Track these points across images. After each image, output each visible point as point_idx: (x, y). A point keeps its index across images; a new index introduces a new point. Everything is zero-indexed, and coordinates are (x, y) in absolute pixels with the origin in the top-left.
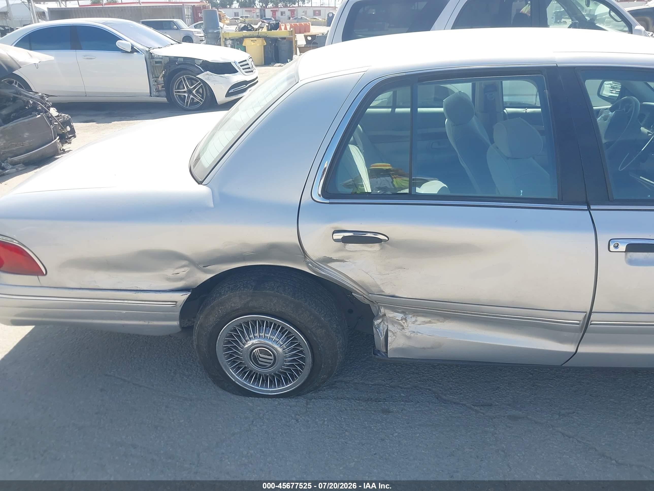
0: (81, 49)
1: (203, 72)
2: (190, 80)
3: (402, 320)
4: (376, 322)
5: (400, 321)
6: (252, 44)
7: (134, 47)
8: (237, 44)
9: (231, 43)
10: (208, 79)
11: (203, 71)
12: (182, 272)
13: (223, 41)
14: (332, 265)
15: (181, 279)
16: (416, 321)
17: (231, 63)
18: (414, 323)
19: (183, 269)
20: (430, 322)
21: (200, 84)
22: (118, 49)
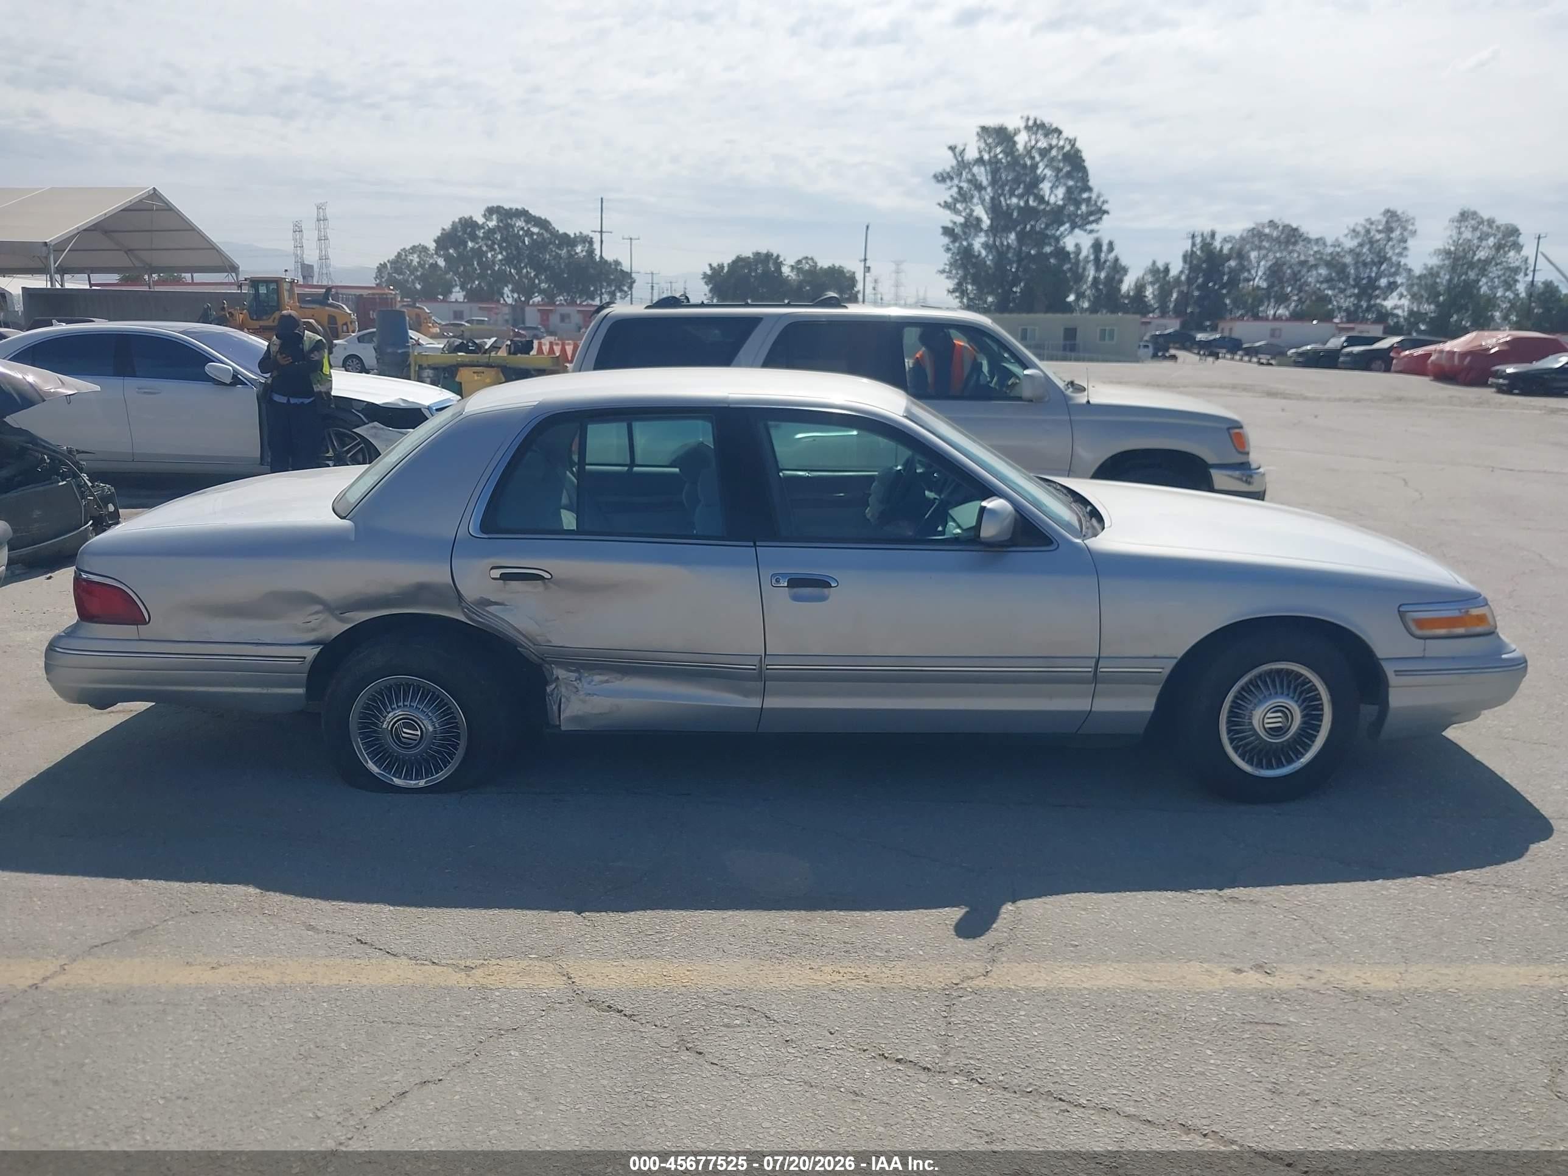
0: (134, 375)
1: (365, 424)
2: (341, 438)
3: (576, 680)
4: (549, 689)
5: (574, 683)
6: (476, 378)
7: (239, 376)
8: (445, 378)
9: (431, 376)
10: (375, 436)
11: (367, 421)
12: (315, 621)
13: (415, 371)
14: (491, 609)
15: (313, 630)
16: (592, 681)
17: (422, 409)
18: (589, 683)
19: (316, 617)
20: (607, 681)
21: (358, 444)
22: (208, 379)
